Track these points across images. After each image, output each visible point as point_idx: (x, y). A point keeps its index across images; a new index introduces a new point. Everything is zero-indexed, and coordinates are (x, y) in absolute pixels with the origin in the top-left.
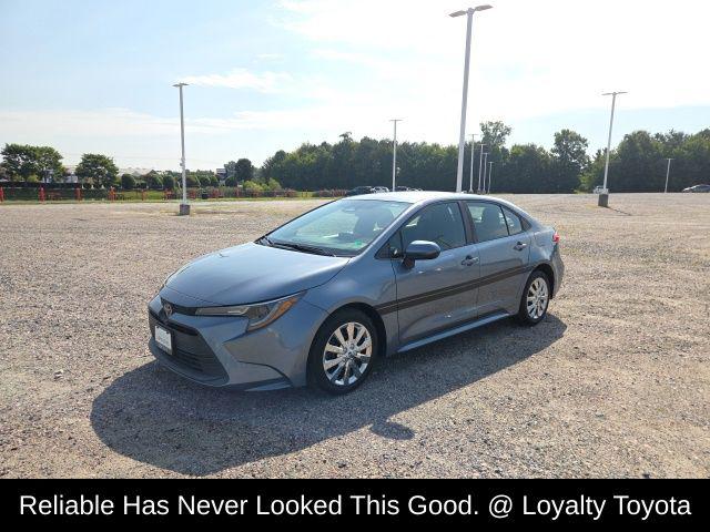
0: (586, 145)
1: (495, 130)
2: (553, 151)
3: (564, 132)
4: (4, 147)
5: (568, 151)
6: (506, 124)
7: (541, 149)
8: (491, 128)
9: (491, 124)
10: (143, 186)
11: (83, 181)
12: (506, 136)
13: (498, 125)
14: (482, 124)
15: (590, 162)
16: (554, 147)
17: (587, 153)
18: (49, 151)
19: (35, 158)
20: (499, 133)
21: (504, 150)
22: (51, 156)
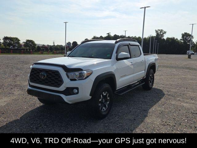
0: (193, 38)
1: (161, 32)
2: (181, 40)
3: (185, 33)
4: (4, 37)
5: (186, 40)
6: (164, 30)
7: (177, 39)
8: (159, 31)
9: (159, 30)
10: (43, 50)
11: (26, 48)
12: (164, 34)
13: (161, 31)
14: (156, 30)
15: (194, 44)
16: (181, 38)
17: (193, 41)
18: (17, 39)
19: (13, 41)
20: (162, 33)
21: (164, 39)
22: (17, 40)
